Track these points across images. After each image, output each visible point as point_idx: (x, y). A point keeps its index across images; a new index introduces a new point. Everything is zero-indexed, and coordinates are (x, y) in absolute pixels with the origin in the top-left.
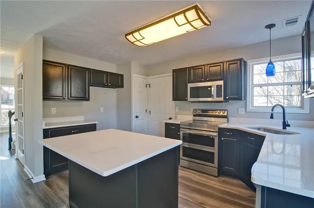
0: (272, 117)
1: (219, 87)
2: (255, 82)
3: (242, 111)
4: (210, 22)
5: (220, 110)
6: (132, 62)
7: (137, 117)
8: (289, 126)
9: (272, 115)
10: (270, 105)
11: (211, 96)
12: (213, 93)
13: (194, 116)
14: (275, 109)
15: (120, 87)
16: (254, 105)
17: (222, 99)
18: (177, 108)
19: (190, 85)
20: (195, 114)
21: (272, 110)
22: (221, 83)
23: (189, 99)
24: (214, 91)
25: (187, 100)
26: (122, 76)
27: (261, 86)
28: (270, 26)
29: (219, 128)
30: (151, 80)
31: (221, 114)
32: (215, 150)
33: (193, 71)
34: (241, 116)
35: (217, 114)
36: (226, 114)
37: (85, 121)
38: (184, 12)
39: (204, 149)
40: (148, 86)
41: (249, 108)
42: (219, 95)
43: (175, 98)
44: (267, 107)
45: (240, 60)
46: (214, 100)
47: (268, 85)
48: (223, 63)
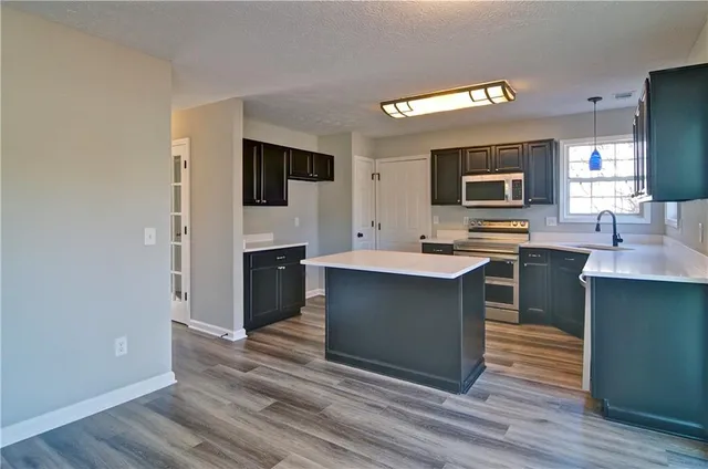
0: (598, 229)
1: (516, 183)
2: (572, 175)
3: (552, 222)
4: (514, 94)
5: (517, 221)
6: (353, 134)
7: (360, 235)
8: (621, 241)
9: (598, 225)
10: (595, 211)
11: (503, 197)
12: (506, 193)
13: (470, 231)
14: (602, 217)
15: (328, 180)
16: (571, 212)
17: (521, 202)
18: (436, 218)
19: (467, 179)
20: (471, 227)
21: (599, 219)
22: (520, 176)
23: (465, 203)
24: (508, 188)
25: (461, 203)
26: (332, 158)
27: (581, 181)
28: (595, 100)
29: (521, 248)
30: (381, 165)
31: (519, 226)
32: (514, 283)
33: (471, 157)
34: (551, 230)
35: (512, 226)
36: (526, 227)
37: (275, 243)
38: (485, 87)
39: (495, 283)
40: (375, 176)
41: (564, 217)
42: (516, 196)
43: (437, 199)
44: (592, 215)
45: (550, 141)
46: (508, 204)
47: (591, 180)
48: (522, 143)
